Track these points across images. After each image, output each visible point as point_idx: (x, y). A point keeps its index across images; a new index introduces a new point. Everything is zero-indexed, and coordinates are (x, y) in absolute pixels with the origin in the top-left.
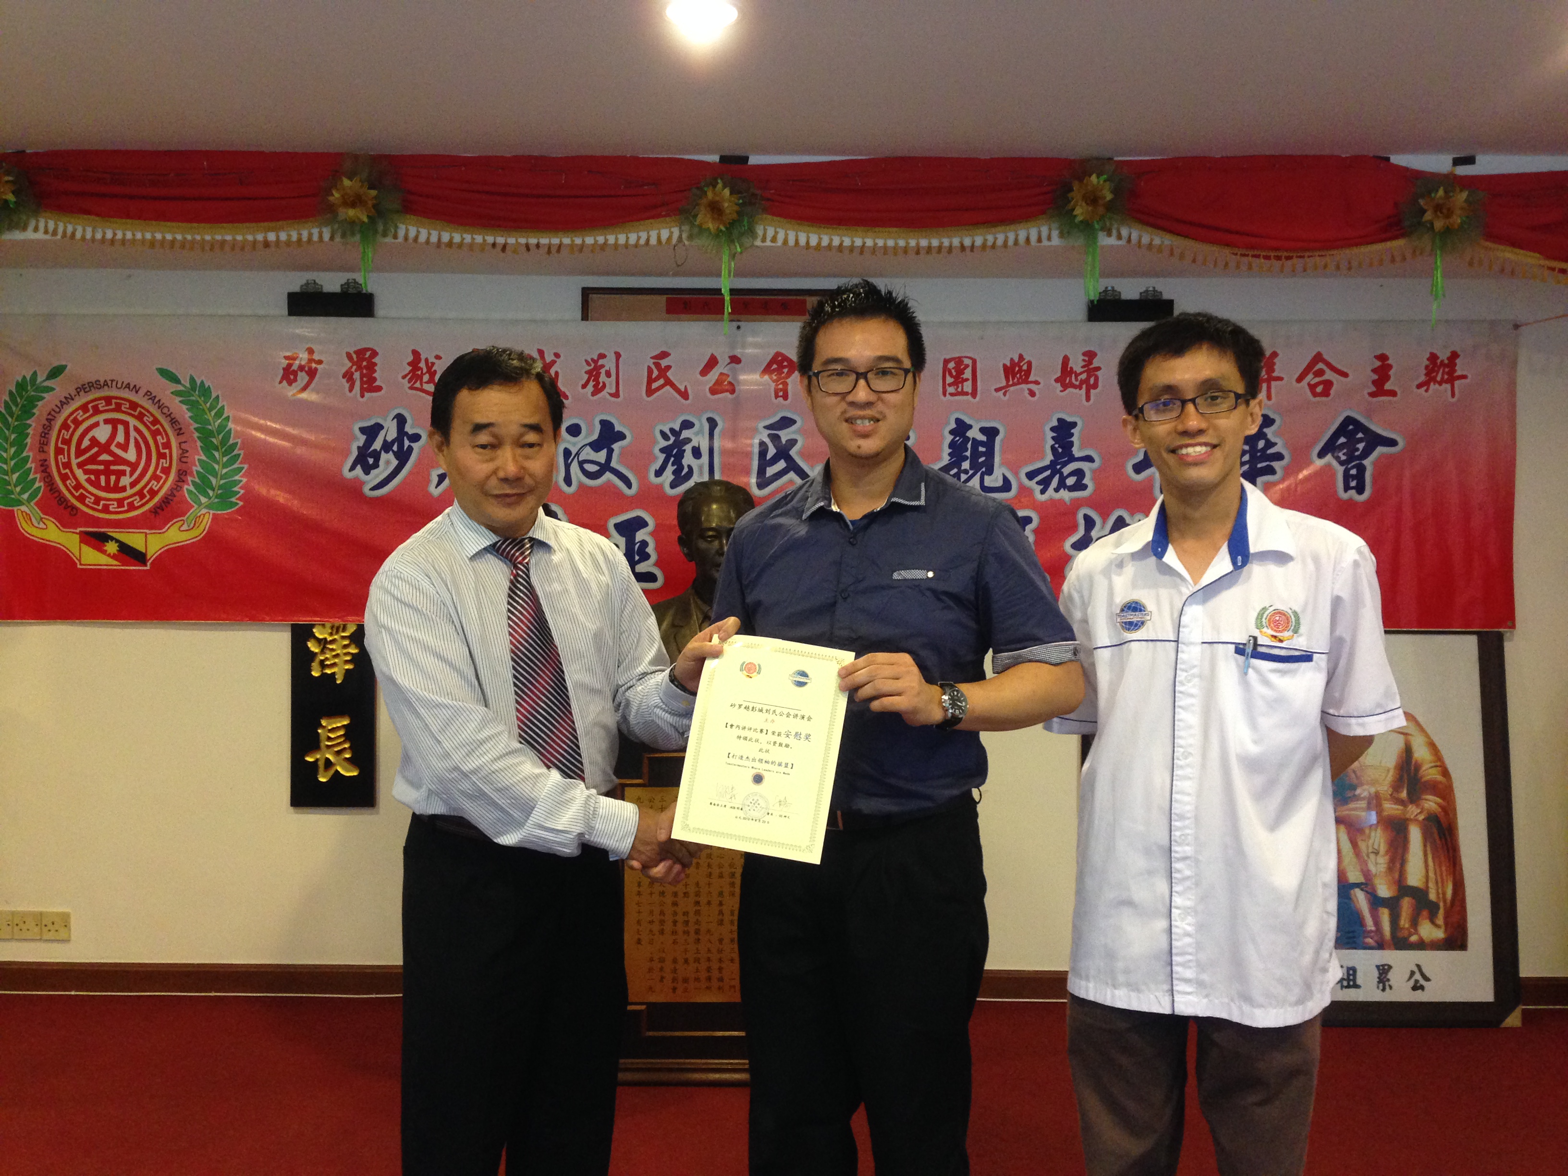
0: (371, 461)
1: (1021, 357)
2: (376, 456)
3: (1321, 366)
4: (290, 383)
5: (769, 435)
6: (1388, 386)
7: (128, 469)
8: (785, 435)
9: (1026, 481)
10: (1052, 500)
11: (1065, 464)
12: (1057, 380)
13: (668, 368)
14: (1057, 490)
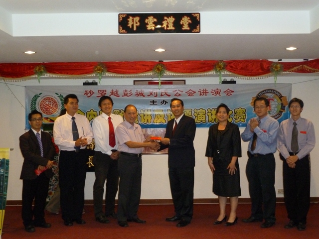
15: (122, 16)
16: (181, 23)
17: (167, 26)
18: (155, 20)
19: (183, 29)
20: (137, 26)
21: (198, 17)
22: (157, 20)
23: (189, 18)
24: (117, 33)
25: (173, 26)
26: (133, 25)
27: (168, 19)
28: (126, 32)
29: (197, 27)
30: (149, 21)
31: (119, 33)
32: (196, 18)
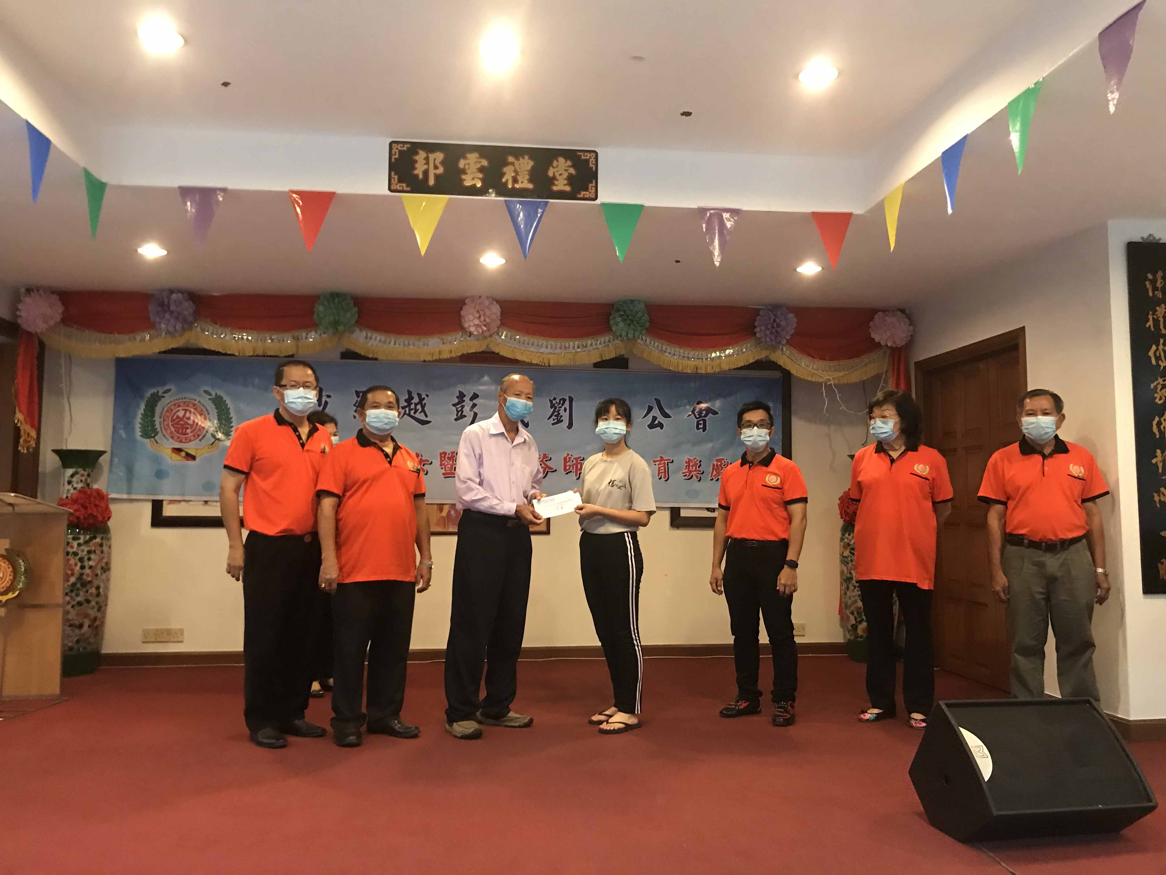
15: (400, 147)
16: (550, 173)
17: (515, 180)
18: (485, 163)
19: (555, 188)
20: (437, 177)
21: (592, 160)
22: (490, 162)
23: (569, 163)
24: (384, 191)
25: (530, 181)
26: (426, 173)
27: (517, 163)
28: (409, 189)
29: (590, 185)
30: (469, 164)
31: (390, 189)
32: (588, 164)
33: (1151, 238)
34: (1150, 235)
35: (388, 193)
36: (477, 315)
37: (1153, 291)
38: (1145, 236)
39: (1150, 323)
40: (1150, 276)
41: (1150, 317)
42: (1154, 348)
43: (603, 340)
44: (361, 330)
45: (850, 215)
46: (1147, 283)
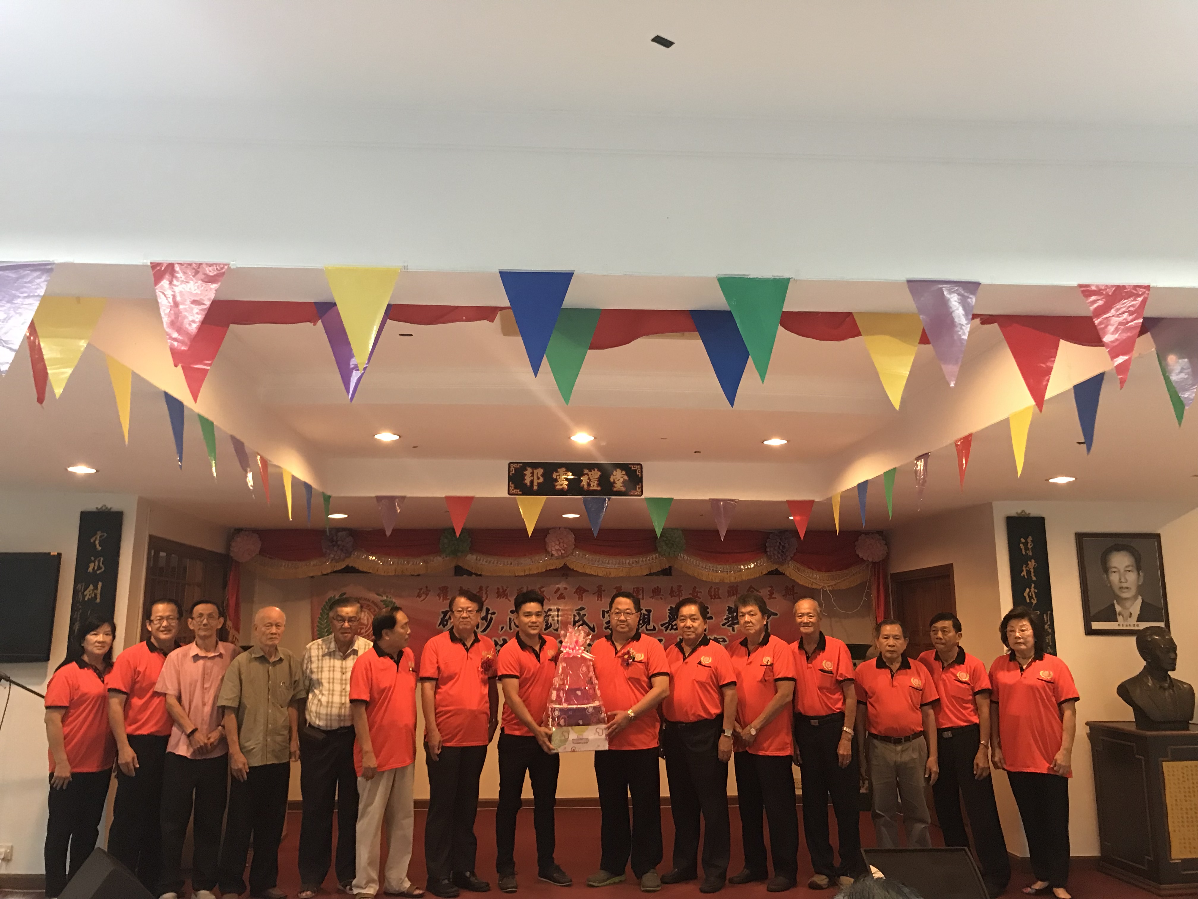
0: (445, 623)
1: (658, 587)
2: (447, 621)
3: (752, 589)
4: (420, 597)
5: (577, 613)
6: (773, 596)
7: (365, 627)
8: (582, 613)
9: (660, 627)
10: (669, 633)
11: (673, 622)
12: (670, 594)
13: (544, 591)
14: (670, 630)
15: (515, 466)
16: (612, 480)
17: (589, 484)
18: (570, 474)
19: (615, 489)
20: (539, 484)
21: (639, 470)
23: (624, 472)
24: (505, 494)
25: (598, 485)
26: (532, 482)
27: (590, 473)
28: (521, 493)
29: (638, 486)
30: (559, 475)
31: (509, 494)
32: (636, 472)
33: (1023, 513)
34: (1023, 511)
35: (508, 496)
36: (558, 543)
37: (1026, 551)
38: (1019, 511)
39: (1024, 573)
40: (1023, 540)
41: (1024, 569)
42: (1028, 590)
43: (651, 557)
44: (473, 554)
45: (812, 502)
46: (1021, 545)
